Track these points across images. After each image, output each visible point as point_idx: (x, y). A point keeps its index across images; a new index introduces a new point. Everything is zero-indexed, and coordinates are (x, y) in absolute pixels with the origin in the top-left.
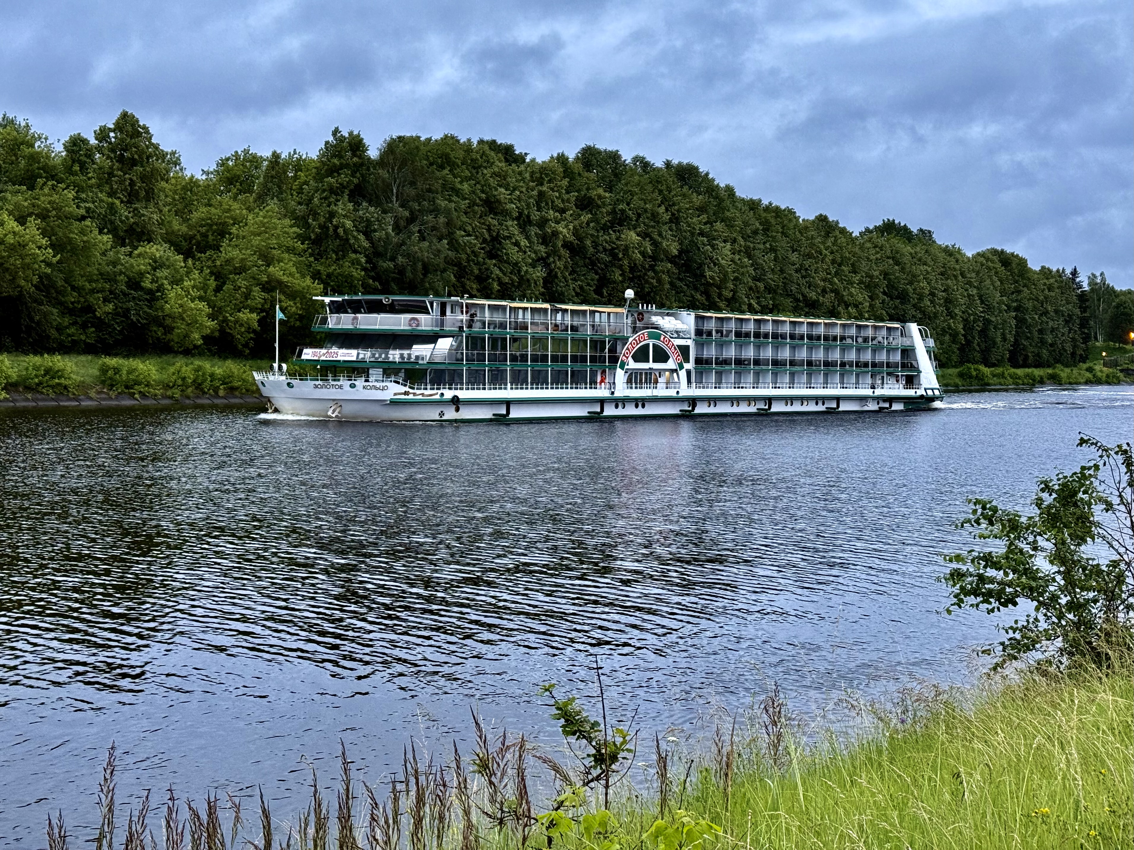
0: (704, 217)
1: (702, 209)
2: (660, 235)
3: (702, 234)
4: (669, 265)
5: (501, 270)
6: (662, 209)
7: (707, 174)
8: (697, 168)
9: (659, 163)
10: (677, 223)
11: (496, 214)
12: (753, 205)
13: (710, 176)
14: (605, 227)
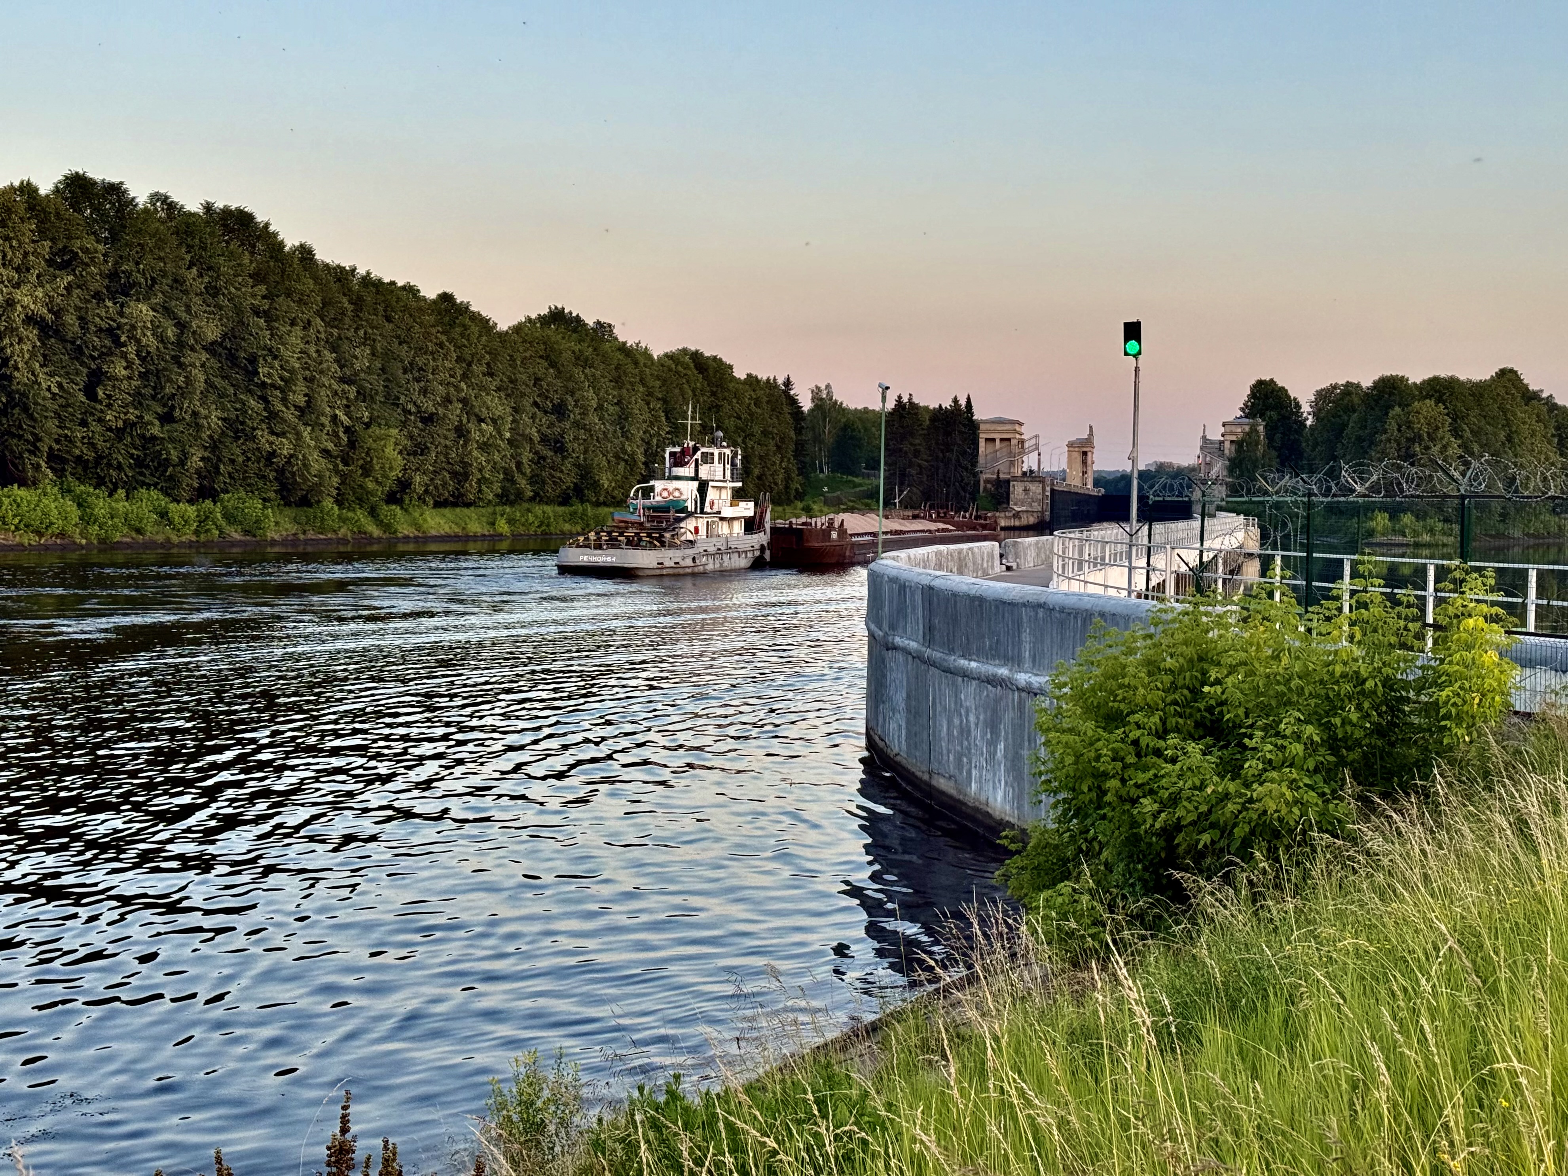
0: (260, 289)
2: (189, 311)
4: (204, 356)
6: (192, 274)
7: (267, 225)
8: (252, 216)
9: (193, 205)
12: (342, 275)
13: (272, 228)
14: (98, 296)
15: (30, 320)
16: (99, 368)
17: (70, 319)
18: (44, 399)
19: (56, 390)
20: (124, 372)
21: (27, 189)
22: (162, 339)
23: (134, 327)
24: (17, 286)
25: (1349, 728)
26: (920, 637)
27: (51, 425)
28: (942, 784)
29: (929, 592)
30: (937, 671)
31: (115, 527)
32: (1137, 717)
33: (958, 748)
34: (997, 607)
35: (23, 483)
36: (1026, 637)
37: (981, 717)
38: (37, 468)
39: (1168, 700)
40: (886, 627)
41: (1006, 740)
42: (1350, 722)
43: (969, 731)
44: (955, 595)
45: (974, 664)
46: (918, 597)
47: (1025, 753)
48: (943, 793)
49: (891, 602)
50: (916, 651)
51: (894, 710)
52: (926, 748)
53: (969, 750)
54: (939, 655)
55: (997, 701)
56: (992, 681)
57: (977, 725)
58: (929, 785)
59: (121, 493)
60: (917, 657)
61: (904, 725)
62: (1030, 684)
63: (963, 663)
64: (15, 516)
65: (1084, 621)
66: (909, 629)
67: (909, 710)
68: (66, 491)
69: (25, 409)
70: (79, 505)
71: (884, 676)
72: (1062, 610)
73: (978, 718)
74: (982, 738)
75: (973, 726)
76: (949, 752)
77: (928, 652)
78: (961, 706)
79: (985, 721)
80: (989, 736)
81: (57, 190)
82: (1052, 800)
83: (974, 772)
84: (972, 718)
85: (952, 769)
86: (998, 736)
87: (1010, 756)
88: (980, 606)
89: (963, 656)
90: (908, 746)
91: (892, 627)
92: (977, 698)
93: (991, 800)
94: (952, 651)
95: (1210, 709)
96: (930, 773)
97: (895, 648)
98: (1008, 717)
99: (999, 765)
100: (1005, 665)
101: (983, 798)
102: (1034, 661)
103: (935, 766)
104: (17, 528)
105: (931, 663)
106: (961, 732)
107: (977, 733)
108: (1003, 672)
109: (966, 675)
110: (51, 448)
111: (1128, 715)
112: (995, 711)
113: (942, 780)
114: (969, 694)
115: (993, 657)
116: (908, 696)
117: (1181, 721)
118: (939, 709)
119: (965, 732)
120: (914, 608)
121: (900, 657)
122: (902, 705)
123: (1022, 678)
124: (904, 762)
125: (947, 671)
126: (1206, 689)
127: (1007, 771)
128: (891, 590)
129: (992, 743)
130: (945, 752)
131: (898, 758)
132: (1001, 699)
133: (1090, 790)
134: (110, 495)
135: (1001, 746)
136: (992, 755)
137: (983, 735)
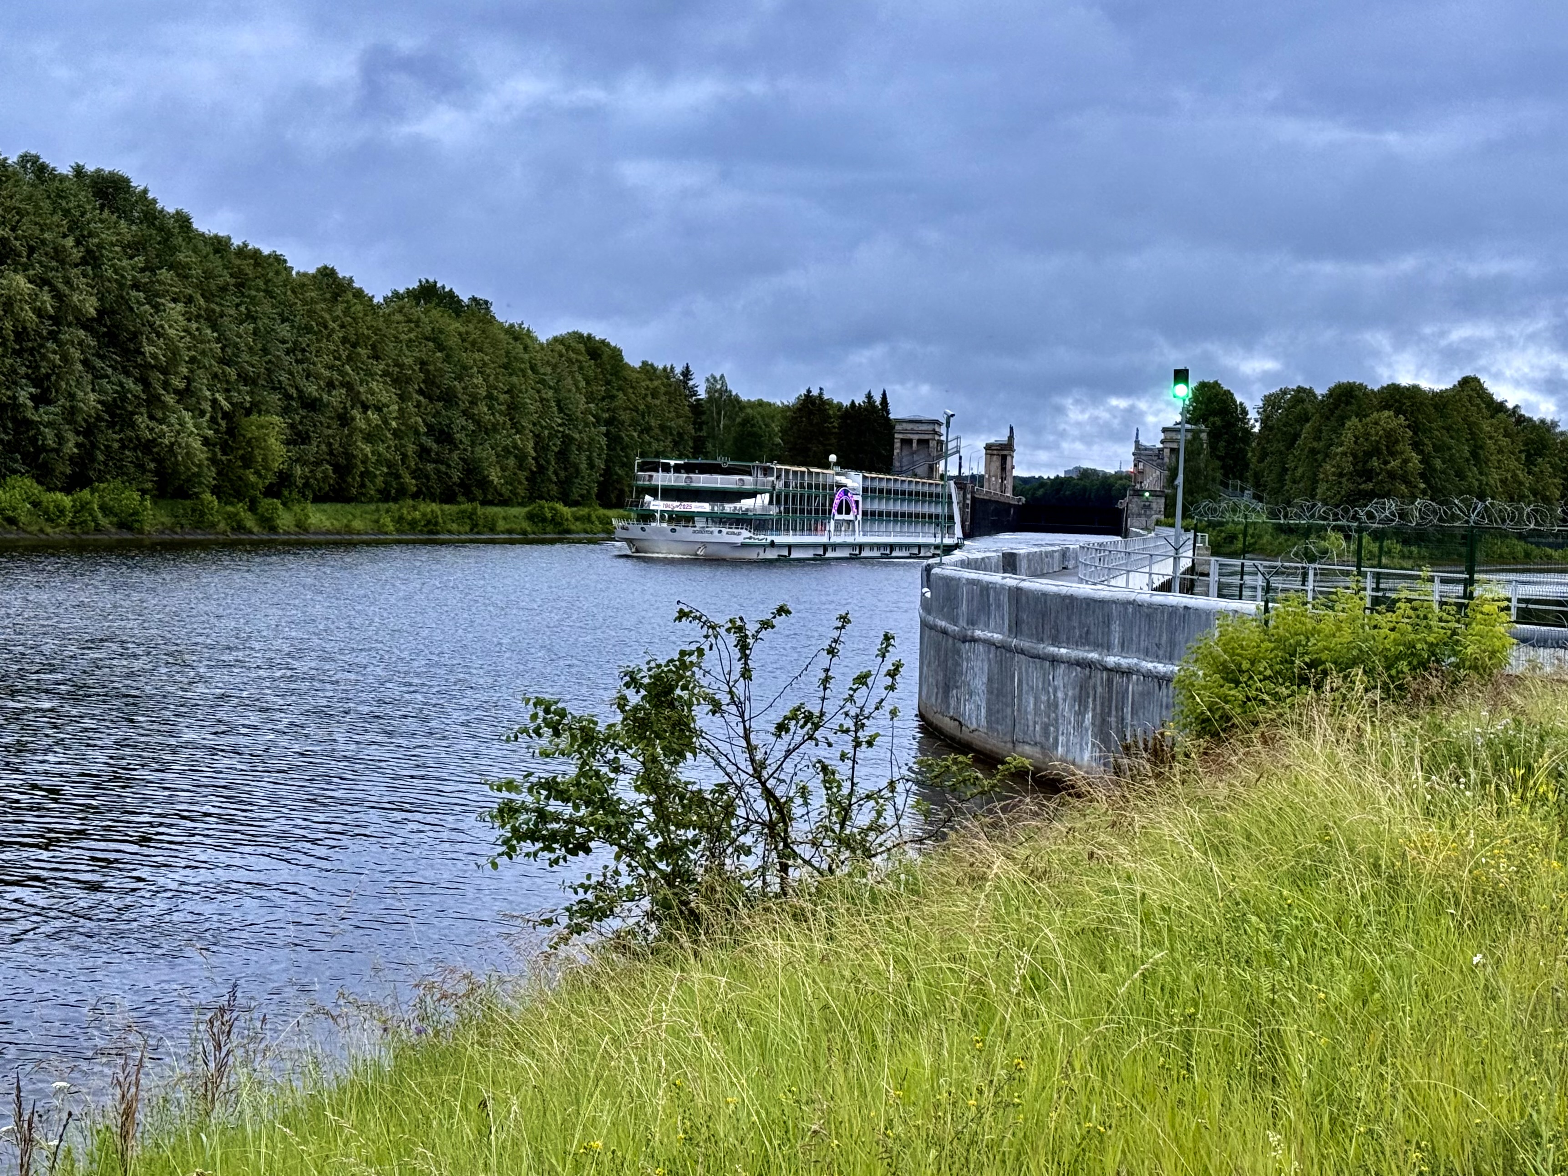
0: (140, 260)
1: (135, 247)
2: (68, 282)
3: (136, 286)
4: (82, 333)
6: (70, 242)
7: (145, 191)
8: (127, 181)
9: (64, 169)
10: (97, 266)
12: (219, 245)
13: (151, 196)
26: (1006, 630)
28: (1027, 750)
29: (1017, 593)
30: (1022, 657)
33: (1046, 720)
34: (1088, 605)
36: (1116, 627)
37: (1070, 693)
40: (963, 623)
41: (1094, 710)
43: (1057, 706)
44: (1045, 594)
45: (1063, 651)
47: (1113, 719)
49: (970, 601)
50: (1001, 641)
51: (970, 693)
52: (1009, 722)
53: (1056, 720)
54: (1027, 644)
55: (1087, 679)
56: (1082, 663)
57: (1065, 700)
60: (1002, 647)
61: (984, 705)
62: (1119, 665)
63: (1053, 649)
66: (992, 624)
67: (990, 692)
71: (957, 664)
72: (1150, 606)
73: (1066, 695)
74: (1070, 710)
75: (1061, 702)
76: (1035, 723)
77: (1014, 642)
78: (1049, 685)
79: (1073, 696)
80: (1077, 708)
83: (1060, 738)
84: (1060, 695)
85: (1038, 739)
86: (1086, 708)
87: (1097, 723)
88: (1071, 603)
89: (1053, 645)
90: (990, 721)
91: (972, 623)
92: (1066, 678)
93: (1077, 760)
94: (1042, 640)
96: (1014, 742)
97: (974, 640)
98: (1097, 692)
99: (1087, 730)
100: (1095, 650)
101: (1070, 758)
102: (1123, 646)
103: (1019, 735)
105: (1019, 651)
106: (1049, 705)
107: (1065, 707)
108: (1094, 656)
109: (1055, 661)
112: (1083, 687)
113: (1027, 748)
114: (1058, 676)
115: (1083, 645)
116: (990, 680)
118: (1025, 687)
119: (1053, 705)
120: (999, 606)
121: (981, 648)
122: (982, 688)
123: (1111, 660)
124: (983, 736)
125: (1038, 657)
127: (1095, 736)
128: (971, 593)
129: (1081, 713)
130: (1031, 723)
131: (976, 734)
132: (1090, 677)
135: (1089, 716)
136: (1080, 724)
137: (1072, 707)
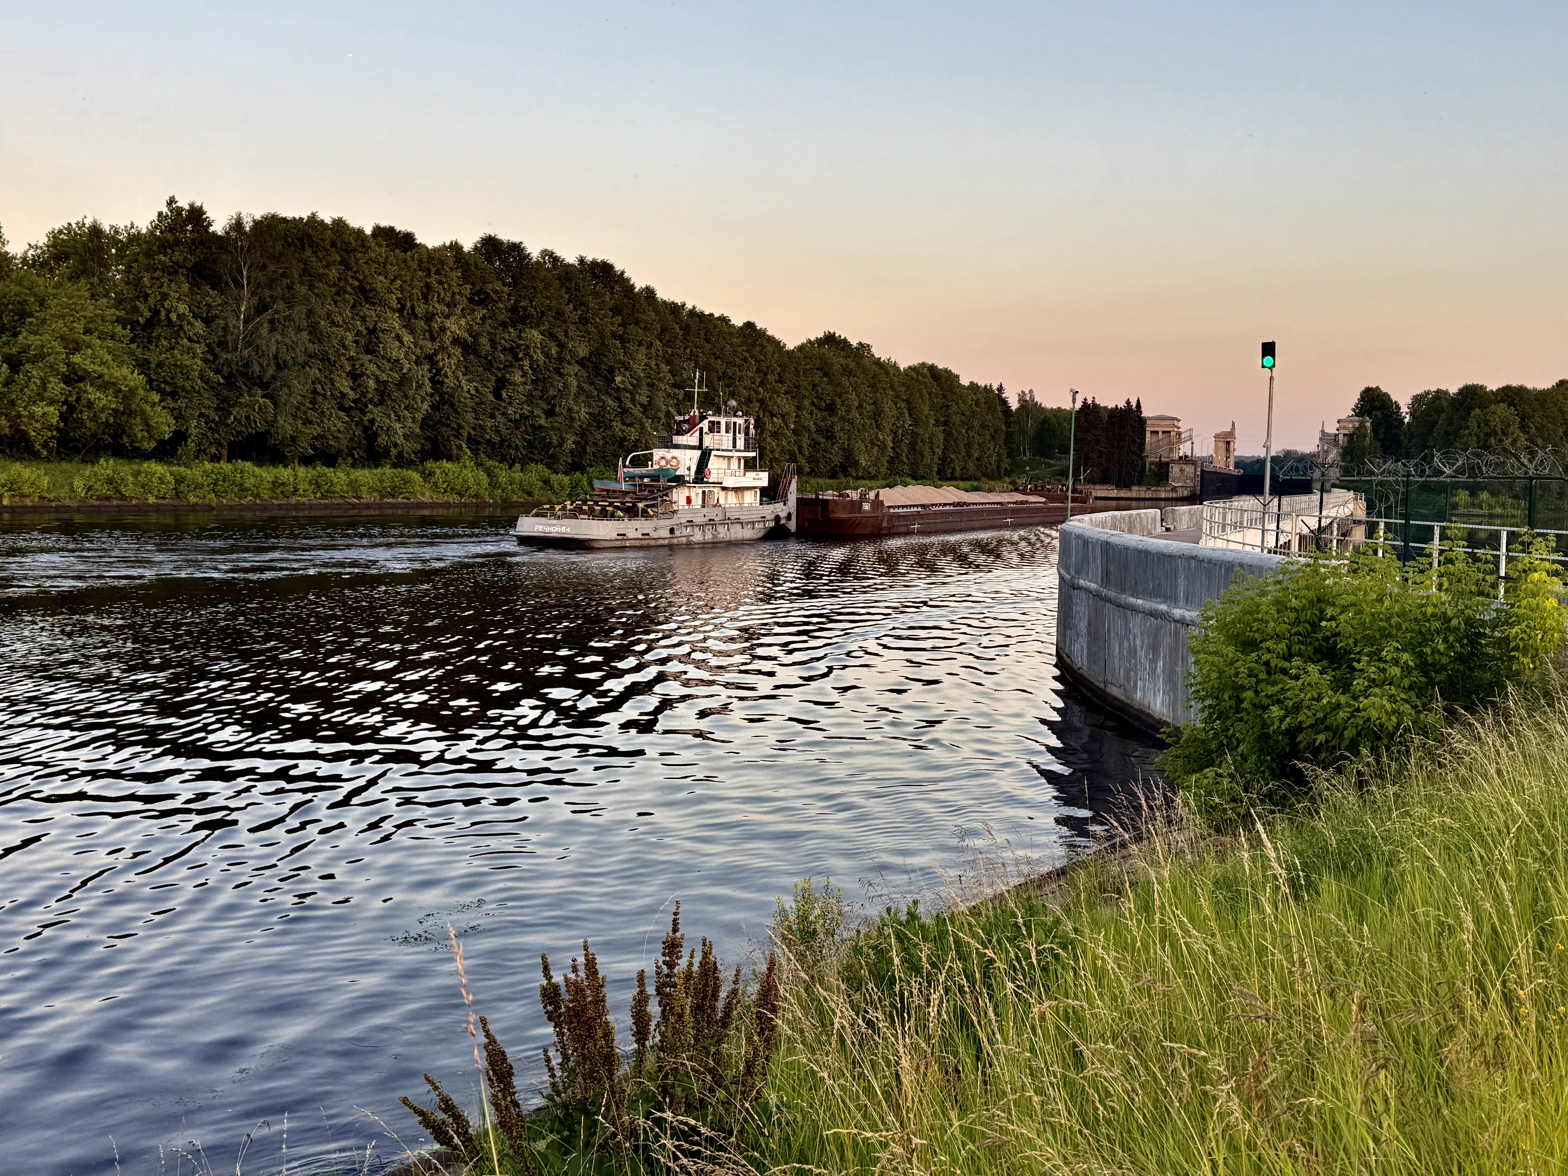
0: (617, 319)
1: (614, 311)
2: (567, 335)
3: (614, 336)
4: (576, 368)
5: (379, 367)
6: (569, 308)
7: (623, 273)
9: (571, 259)
10: (586, 324)
11: (374, 304)
12: (676, 309)
14: (504, 325)
15: (456, 341)
16: (504, 377)
17: (484, 341)
18: (465, 398)
19: (473, 392)
20: (521, 379)
21: (455, 247)
22: (547, 355)
23: (528, 347)
24: (447, 317)
25: (1437, 657)
26: (1099, 580)
27: (470, 417)
28: (1114, 691)
29: (1106, 546)
30: (1111, 606)
31: (513, 491)
32: (1268, 644)
33: (1127, 664)
34: (1159, 558)
35: (449, 459)
36: (1181, 581)
37: (1146, 642)
38: (459, 447)
39: (1294, 631)
40: (1072, 571)
41: (1164, 658)
42: (1439, 651)
43: (1135, 652)
44: (1126, 549)
45: (1140, 602)
46: (1098, 550)
47: (1179, 669)
48: (1115, 698)
49: (1077, 552)
50: (1096, 591)
51: (1078, 635)
52: (1102, 664)
53: (1136, 666)
54: (1113, 594)
55: (1158, 629)
56: (1154, 614)
57: (1142, 647)
58: (1105, 692)
59: (518, 466)
60: (1097, 595)
61: (1085, 646)
62: (1184, 617)
63: (1132, 600)
64: (444, 482)
65: (1227, 570)
66: (1090, 575)
67: (1089, 634)
68: (479, 465)
69: (452, 405)
70: (489, 475)
71: (1071, 609)
72: (1210, 561)
73: (1143, 642)
74: (1146, 657)
75: (1139, 649)
76: (1120, 667)
77: (1105, 592)
78: (1130, 632)
79: (1148, 643)
80: (1151, 656)
81: (476, 248)
82: (1200, 706)
83: (1139, 683)
84: (1138, 642)
85: (1122, 681)
86: (1158, 655)
87: (1167, 671)
88: (1146, 557)
89: (1133, 596)
90: (1089, 662)
91: (1078, 572)
92: (1143, 627)
93: (1152, 704)
94: (1123, 591)
95: (1326, 639)
96: (1105, 682)
97: (1080, 588)
98: (1166, 641)
99: (1159, 678)
100: (1164, 602)
101: (1146, 702)
102: (1187, 600)
103: (1109, 677)
104: (446, 491)
105: (1108, 600)
106: (1130, 651)
107: (1142, 653)
108: (1163, 607)
109: (1134, 609)
110: (469, 433)
111: (1261, 642)
112: (1156, 637)
113: (1114, 689)
114: (1136, 624)
115: (1156, 596)
116: (1089, 625)
117: (1303, 647)
118: (1112, 634)
119: (1133, 652)
120: (1094, 558)
121: (1083, 595)
122: (1084, 631)
123: (1177, 612)
124: (1085, 674)
125: (1120, 606)
126: (1324, 624)
127: (1165, 682)
128: (1077, 544)
129: (1154, 661)
130: (1117, 667)
131: (1081, 671)
132: (1161, 627)
133: (1230, 698)
134: (510, 468)
135: (1160, 664)
136: (1153, 670)
137: (1147, 655)
